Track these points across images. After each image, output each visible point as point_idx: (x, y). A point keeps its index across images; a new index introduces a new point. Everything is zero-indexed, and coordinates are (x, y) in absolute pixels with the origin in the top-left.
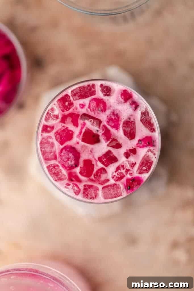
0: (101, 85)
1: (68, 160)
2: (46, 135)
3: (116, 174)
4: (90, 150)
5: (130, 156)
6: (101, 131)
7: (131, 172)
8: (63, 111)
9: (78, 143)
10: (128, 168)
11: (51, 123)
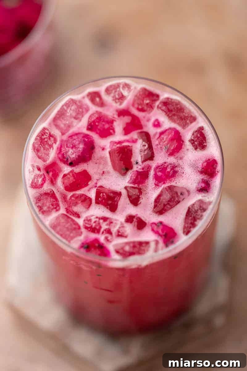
0: (201, 128)
1: (72, 148)
2: (87, 102)
3: (93, 219)
4: (105, 170)
5: (131, 222)
6: (140, 167)
7: (110, 238)
8: (133, 105)
9: (103, 149)
10: (113, 231)
11: (108, 99)
